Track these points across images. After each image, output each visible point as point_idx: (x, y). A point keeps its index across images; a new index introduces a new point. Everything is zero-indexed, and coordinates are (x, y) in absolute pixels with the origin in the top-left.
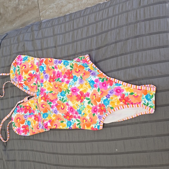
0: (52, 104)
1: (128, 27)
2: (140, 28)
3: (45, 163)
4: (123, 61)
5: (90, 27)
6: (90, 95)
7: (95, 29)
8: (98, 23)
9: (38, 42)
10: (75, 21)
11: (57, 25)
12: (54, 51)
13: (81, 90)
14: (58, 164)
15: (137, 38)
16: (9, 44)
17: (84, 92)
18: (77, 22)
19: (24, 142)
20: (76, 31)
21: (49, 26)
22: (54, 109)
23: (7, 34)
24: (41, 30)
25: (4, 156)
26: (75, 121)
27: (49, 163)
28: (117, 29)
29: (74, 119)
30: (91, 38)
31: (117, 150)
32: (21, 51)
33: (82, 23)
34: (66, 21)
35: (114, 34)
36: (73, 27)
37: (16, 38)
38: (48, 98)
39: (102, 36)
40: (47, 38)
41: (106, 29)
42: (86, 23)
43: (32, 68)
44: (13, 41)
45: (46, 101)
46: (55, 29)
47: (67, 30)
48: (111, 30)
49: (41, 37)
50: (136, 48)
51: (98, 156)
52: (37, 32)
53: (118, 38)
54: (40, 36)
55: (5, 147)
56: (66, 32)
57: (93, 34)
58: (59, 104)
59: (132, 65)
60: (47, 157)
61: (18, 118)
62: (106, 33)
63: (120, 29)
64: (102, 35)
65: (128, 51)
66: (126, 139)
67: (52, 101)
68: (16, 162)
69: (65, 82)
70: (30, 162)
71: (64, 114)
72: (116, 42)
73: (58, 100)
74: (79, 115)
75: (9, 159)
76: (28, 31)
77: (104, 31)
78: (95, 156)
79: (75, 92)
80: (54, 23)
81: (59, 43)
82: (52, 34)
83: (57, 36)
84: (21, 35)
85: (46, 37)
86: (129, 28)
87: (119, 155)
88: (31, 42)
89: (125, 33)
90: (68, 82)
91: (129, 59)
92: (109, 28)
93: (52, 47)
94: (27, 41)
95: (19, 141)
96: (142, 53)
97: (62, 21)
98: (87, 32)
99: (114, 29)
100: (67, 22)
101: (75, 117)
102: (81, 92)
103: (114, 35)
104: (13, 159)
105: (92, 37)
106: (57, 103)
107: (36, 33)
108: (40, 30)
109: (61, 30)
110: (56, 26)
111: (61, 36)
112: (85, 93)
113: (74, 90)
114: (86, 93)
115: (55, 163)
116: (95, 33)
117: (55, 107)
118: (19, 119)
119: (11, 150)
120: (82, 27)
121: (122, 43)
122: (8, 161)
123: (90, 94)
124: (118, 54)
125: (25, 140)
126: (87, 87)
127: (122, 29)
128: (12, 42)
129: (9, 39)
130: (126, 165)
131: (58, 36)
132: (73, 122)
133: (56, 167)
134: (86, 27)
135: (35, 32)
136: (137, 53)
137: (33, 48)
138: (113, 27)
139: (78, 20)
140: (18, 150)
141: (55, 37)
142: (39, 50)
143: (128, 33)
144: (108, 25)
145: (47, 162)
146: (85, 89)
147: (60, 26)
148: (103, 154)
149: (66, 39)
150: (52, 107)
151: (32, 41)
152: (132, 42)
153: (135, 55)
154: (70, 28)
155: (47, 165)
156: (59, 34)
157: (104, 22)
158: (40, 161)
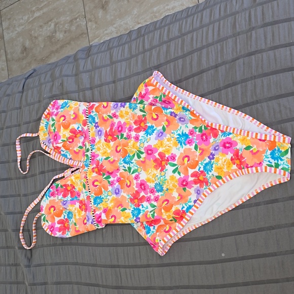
0: (111, 179)
1: (236, 39)
2: (256, 38)
3: (98, 285)
4: (230, 96)
5: (172, 44)
6: (177, 158)
7: (180, 47)
8: (185, 37)
9: (85, 77)
10: (146, 37)
11: (116, 47)
12: (111, 90)
13: (160, 150)
14: (120, 285)
15: (253, 57)
16: (37, 84)
17: (166, 153)
18: (150, 39)
19: (61, 250)
20: (148, 52)
21: (103, 49)
22: (115, 186)
23: (35, 70)
24: (90, 58)
25: (27, 277)
26: (147, 208)
27: (105, 284)
28: (218, 44)
29: (145, 204)
30: (174, 63)
31: (223, 255)
32: (58, 93)
33: (158, 39)
34: (132, 38)
35: (213, 53)
36: (144, 46)
37: (49, 73)
38: (104, 170)
39: (192, 57)
40: (101, 69)
41: (199, 45)
42: (165, 38)
43: (76, 119)
44: (45, 79)
45: (100, 174)
46: (114, 53)
47: (133, 53)
48: (208, 45)
49: (91, 68)
50: (252, 73)
51: (191, 267)
52: (84, 60)
53: (219, 59)
54: (89, 67)
55: (30, 260)
56: (132, 57)
57: (176, 55)
58: (122, 179)
59: (245, 102)
60: (101, 274)
61: (52, 207)
62: (199, 52)
63: (223, 44)
64: (193, 55)
65: (239, 78)
66: (240, 233)
67: (111, 173)
68: (47, 286)
69: (132, 139)
70: (71, 285)
71: (130, 196)
72: (216, 66)
73: (121, 171)
74: (157, 194)
75: (35, 282)
76: (69, 61)
77: (195, 48)
78: (184, 266)
79: (150, 154)
80: (111, 44)
81: (121, 75)
82: (108, 62)
83: (117, 64)
84: (57, 68)
85: (99, 68)
86: (238, 40)
87: (229, 263)
88: (74, 78)
89: (231, 49)
90: (137, 138)
91: (240, 93)
92: (204, 43)
93: (108, 83)
94: (67, 76)
95: (53, 247)
96: (262, 80)
97: (124, 40)
98: (167, 52)
99: (213, 44)
100: (134, 40)
101: (148, 200)
102: (160, 154)
103: (212, 55)
104: (42, 281)
105: (175, 61)
106: (119, 176)
107: (82, 63)
108: (88, 57)
109: (123, 54)
110: (115, 49)
111: (124, 63)
112: (167, 156)
113: (150, 151)
114: (170, 155)
115: (114, 284)
116: (180, 54)
117: (117, 184)
118: (52, 209)
119: (39, 265)
120: (159, 46)
121: (227, 66)
122: (34, 284)
123: (176, 156)
124: (222, 85)
125: (63, 247)
126: (170, 145)
127: (226, 42)
128: (42, 80)
129: (37, 77)
130: (240, 281)
131: (119, 63)
132: (144, 209)
133: (116, 291)
134: (165, 45)
135: (80, 61)
136: (253, 81)
137: (77, 86)
138: (210, 40)
139: (151, 35)
140: (52, 264)
141: (114, 65)
142: (87, 89)
143: (237, 48)
144: (202, 38)
145: (100, 283)
146: (167, 148)
147: (121, 48)
148: (200, 263)
149: (132, 68)
150: (112, 184)
151: (76, 75)
152: (244, 64)
153: (249, 84)
154: (139, 50)
155: (101, 289)
156: (121, 61)
157: (194, 35)
158: (88, 281)
